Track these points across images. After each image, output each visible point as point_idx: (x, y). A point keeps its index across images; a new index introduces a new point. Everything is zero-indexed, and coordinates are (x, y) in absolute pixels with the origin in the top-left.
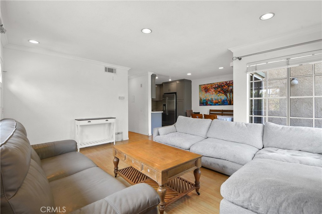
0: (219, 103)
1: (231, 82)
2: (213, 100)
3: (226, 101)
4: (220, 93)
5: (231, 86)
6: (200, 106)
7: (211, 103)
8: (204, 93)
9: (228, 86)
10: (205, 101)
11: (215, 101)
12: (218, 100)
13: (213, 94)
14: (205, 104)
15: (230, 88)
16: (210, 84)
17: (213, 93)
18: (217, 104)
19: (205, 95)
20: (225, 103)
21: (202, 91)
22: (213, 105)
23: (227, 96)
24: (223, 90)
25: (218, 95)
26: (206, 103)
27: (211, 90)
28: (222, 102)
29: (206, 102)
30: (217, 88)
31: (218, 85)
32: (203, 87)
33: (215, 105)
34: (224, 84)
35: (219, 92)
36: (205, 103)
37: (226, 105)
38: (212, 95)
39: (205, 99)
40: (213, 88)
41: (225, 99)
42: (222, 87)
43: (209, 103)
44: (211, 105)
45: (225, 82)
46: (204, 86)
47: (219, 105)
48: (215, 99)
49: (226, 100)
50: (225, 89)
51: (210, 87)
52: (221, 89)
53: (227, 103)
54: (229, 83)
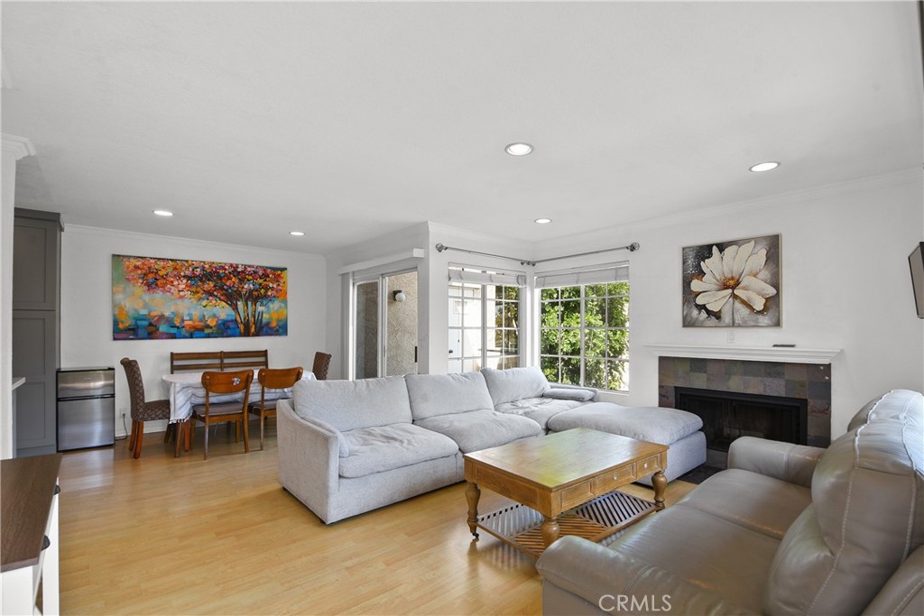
0: (207, 331)
1: (249, 269)
2: (183, 321)
3: (232, 325)
4: (210, 298)
5: (248, 280)
6: (115, 339)
7: (173, 331)
8: (139, 289)
9: (242, 281)
10: (146, 323)
11: (191, 323)
12: (203, 319)
13: (182, 297)
14: (141, 332)
15: (246, 286)
16: (172, 260)
17: (182, 293)
18: (197, 333)
19: (147, 297)
20: (229, 332)
21: (128, 279)
22: (185, 337)
23: (235, 308)
24: (222, 288)
25: (204, 303)
26: (152, 328)
27: (176, 283)
28: (219, 329)
29: (151, 324)
30: (201, 280)
31: (203, 268)
32: (137, 267)
33: (192, 337)
34: (226, 270)
35: (210, 293)
36: (145, 327)
37: (234, 336)
38: (179, 302)
39: (143, 312)
40: (184, 277)
41: (230, 318)
42: (221, 278)
43: (163, 328)
44: (173, 337)
45: (231, 265)
46: (138, 264)
47: (208, 336)
48: (189, 315)
49: (232, 321)
50: (230, 288)
51: (170, 270)
52: (215, 286)
53: (238, 331)
54: (243, 272)
